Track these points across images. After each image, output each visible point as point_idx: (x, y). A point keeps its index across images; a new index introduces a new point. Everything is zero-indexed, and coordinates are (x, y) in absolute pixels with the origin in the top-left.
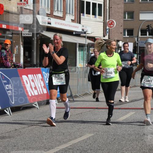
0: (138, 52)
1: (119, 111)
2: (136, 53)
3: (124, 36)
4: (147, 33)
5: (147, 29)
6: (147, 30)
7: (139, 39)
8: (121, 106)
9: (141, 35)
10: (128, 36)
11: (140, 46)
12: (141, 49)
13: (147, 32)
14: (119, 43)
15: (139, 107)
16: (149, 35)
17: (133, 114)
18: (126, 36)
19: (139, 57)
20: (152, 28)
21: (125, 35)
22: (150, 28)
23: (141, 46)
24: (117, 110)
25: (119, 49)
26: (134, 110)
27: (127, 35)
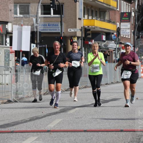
0: (38, 41)
1: (12, 136)
2: (34, 43)
3: (15, 16)
4: (50, 10)
5: (51, 3)
6: (52, 5)
7: (39, 20)
8: (14, 127)
9: (41, 14)
10: (21, 16)
11: (40, 31)
12: (42, 36)
13: (52, 9)
14: (7, 25)
15: (43, 129)
16: (54, 14)
17: (35, 140)
18: (18, 15)
19: (40, 48)
20: (59, 3)
21: (16, 14)
22: (56, 3)
23: (42, 31)
24: (9, 134)
25: (8, 35)
26: (35, 134)
27: (20, 14)
